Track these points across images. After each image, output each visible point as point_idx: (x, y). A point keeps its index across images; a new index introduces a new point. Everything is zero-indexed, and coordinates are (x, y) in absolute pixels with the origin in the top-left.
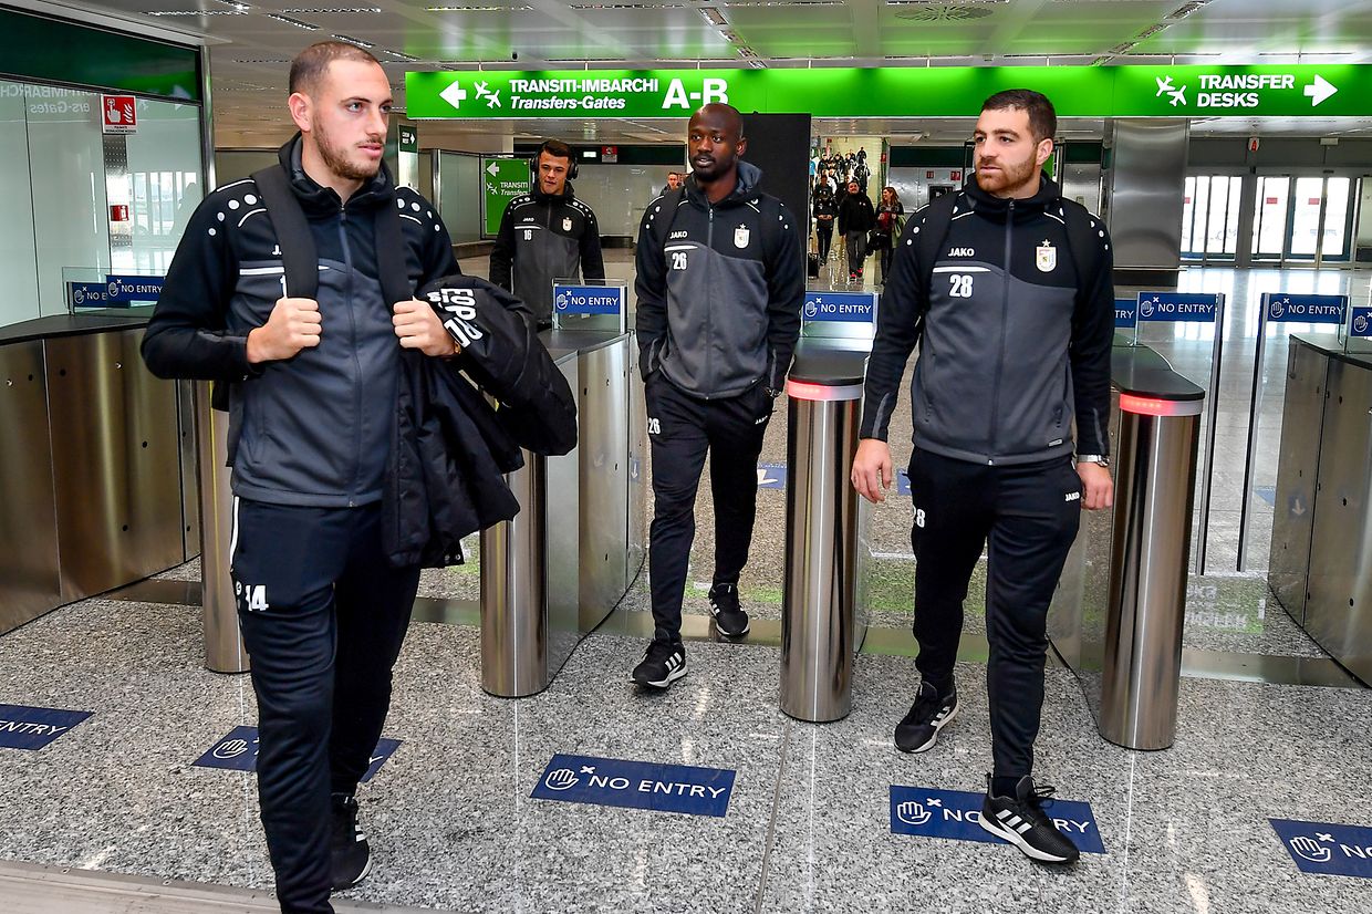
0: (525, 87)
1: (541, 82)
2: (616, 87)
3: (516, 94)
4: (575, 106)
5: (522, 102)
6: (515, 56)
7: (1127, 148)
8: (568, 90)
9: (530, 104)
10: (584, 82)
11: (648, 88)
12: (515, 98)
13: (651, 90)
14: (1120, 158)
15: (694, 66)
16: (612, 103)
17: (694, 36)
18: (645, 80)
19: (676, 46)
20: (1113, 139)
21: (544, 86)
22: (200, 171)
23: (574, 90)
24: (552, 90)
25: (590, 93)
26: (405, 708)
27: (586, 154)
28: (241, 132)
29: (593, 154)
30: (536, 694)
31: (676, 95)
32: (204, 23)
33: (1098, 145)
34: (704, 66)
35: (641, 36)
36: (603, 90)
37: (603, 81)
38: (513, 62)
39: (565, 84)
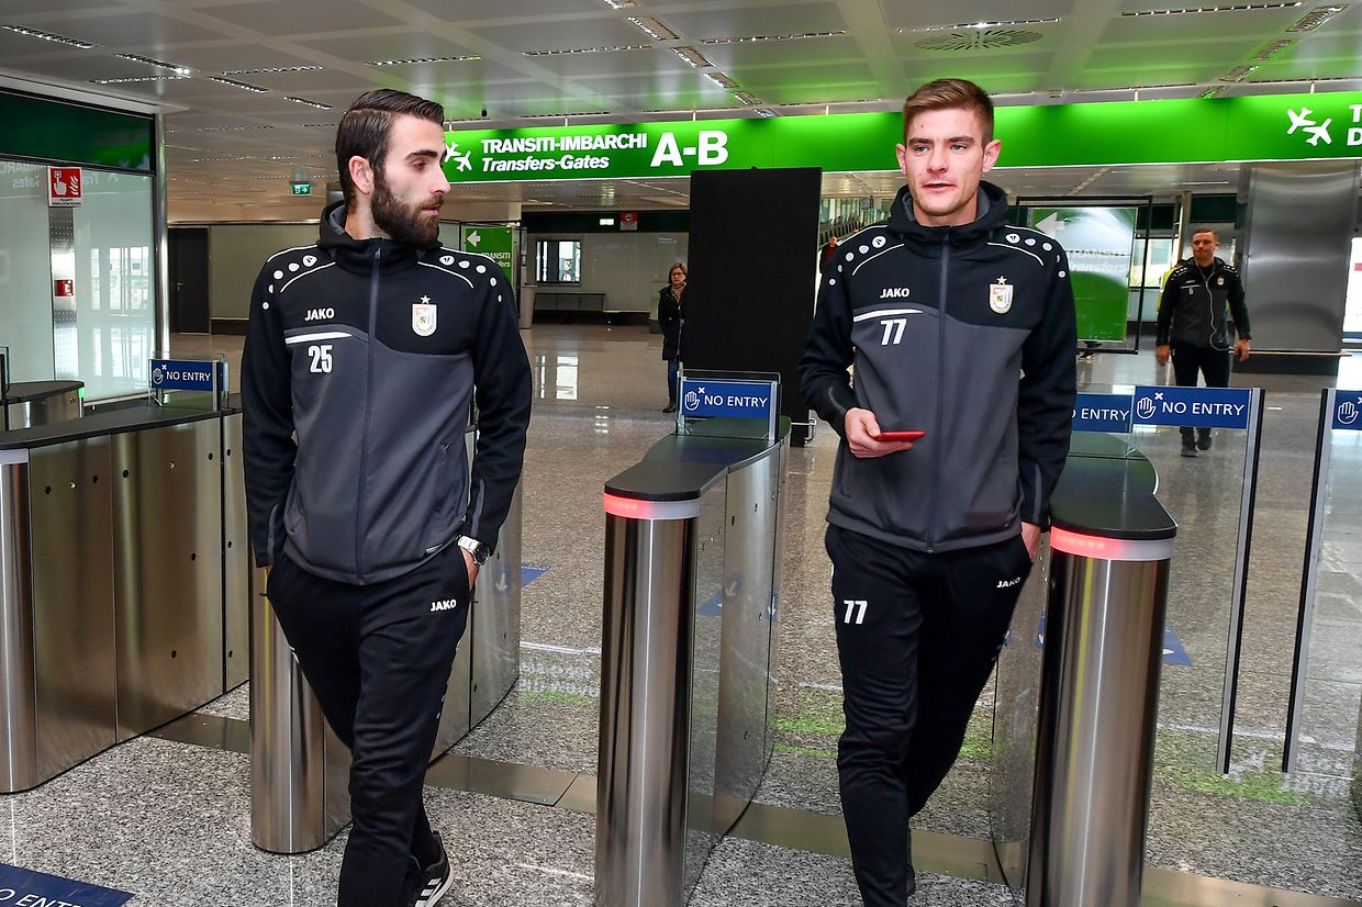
0: (498, 147)
1: (516, 141)
2: (599, 144)
3: (489, 155)
4: (553, 166)
5: (494, 163)
6: (484, 113)
7: (1270, 202)
8: (545, 149)
9: (504, 166)
10: (563, 139)
11: (635, 144)
12: (487, 160)
13: (639, 146)
14: (1258, 215)
15: (688, 118)
16: (594, 163)
17: (689, 82)
18: (632, 136)
19: (668, 95)
20: (1251, 193)
21: (518, 145)
22: (152, 247)
23: (552, 149)
24: (528, 150)
25: (569, 152)
26: (156, 854)
27: (603, 222)
28: (241, 205)
29: (610, 222)
30: (309, 852)
31: (667, 152)
32: (160, 89)
33: (1232, 197)
34: (700, 117)
35: (628, 85)
36: (584, 148)
37: (584, 138)
38: (482, 120)
39: (542, 142)
